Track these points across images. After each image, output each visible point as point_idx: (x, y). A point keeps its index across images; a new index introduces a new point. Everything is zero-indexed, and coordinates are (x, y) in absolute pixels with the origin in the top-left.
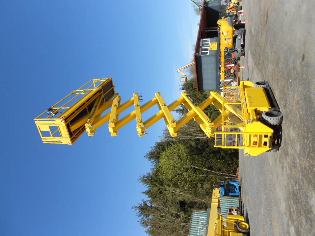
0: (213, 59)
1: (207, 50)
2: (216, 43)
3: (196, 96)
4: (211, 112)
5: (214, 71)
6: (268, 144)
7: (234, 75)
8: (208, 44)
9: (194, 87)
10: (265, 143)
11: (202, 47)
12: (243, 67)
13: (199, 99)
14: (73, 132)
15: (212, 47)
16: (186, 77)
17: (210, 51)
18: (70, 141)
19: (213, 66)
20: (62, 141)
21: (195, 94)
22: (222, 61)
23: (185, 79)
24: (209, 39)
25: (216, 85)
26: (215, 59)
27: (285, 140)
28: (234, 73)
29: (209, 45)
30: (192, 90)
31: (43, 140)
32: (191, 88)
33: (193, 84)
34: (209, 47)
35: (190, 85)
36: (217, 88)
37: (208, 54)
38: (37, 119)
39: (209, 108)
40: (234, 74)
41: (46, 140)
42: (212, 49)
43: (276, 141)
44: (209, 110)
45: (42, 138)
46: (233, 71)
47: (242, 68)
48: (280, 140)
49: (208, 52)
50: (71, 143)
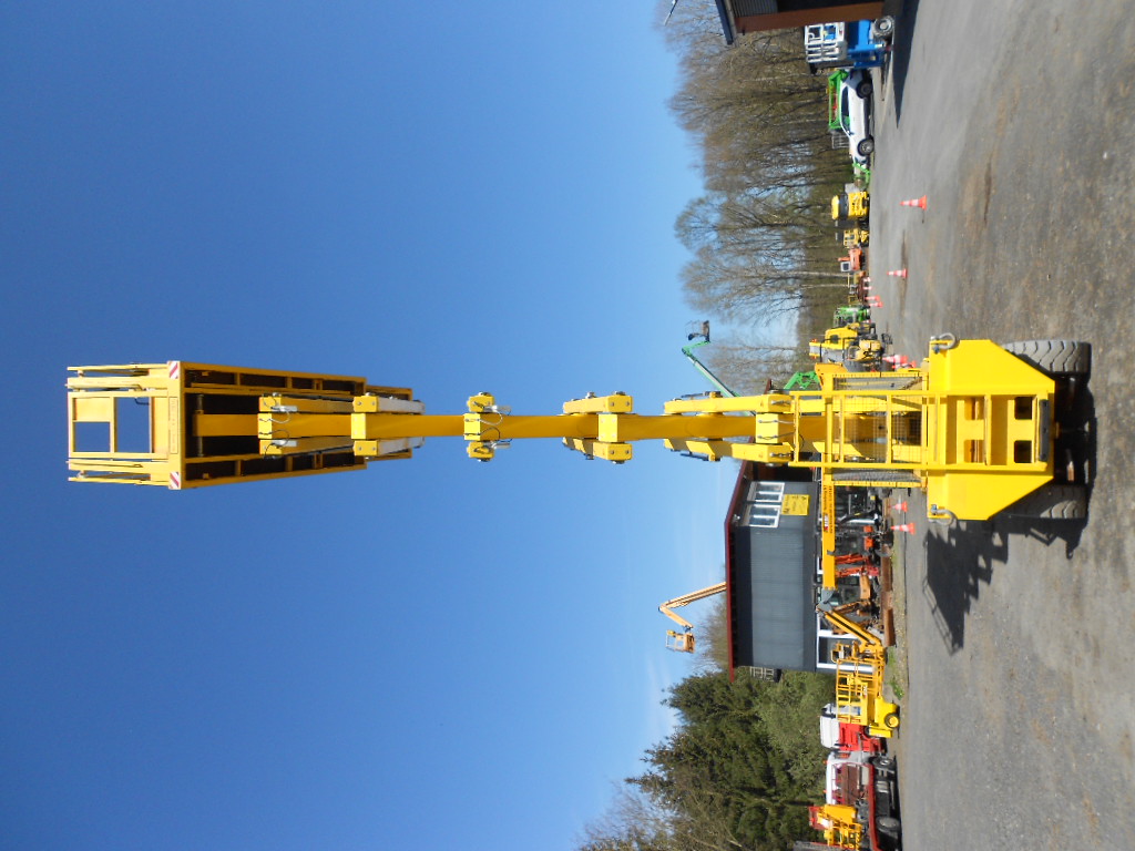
0: (795, 546)
1: (773, 512)
2: (807, 496)
3: (723, 735)
4: (778, 804)
5: (795, 591)
6: (1035, 451)
7: (873, 610)
8: (776, 497)
9: (716, 701)
10: (1022, 451)
11: (755, 503)
12: (905, 528)
13: (736, 747)
14: (207, 439)
15: (790, 506)
16: (688, 633)
17: (781, 517)
18: (179, 470)
19: (793, 570)
20: (146, 468)
21: (722, 729)
22: (827, 511)
23: (685, 639)
24: (782, 484)
25: (801, 651)
26: (801, 545)
27: (1113, 413)
28: (870, 599)
29: (780, 500)
30: (709, 712)
31: (72, 467)
32: (706, 705)
33: (714, 688)
34: (780, 504)
35: (703, 691)
36: (805, 664)
37: (775, 525)
38: (80, 369)
39: (773, 790)
40: (873, 604)
41: (83, 469)
42: (791, 513)
43: (1071, 466)
44: (774, 798)
45: (71, 453)
46: (868, 594)
47: (901, 530)
48: (1086, 465)
49: (776, 518)
50: (178, 478)
